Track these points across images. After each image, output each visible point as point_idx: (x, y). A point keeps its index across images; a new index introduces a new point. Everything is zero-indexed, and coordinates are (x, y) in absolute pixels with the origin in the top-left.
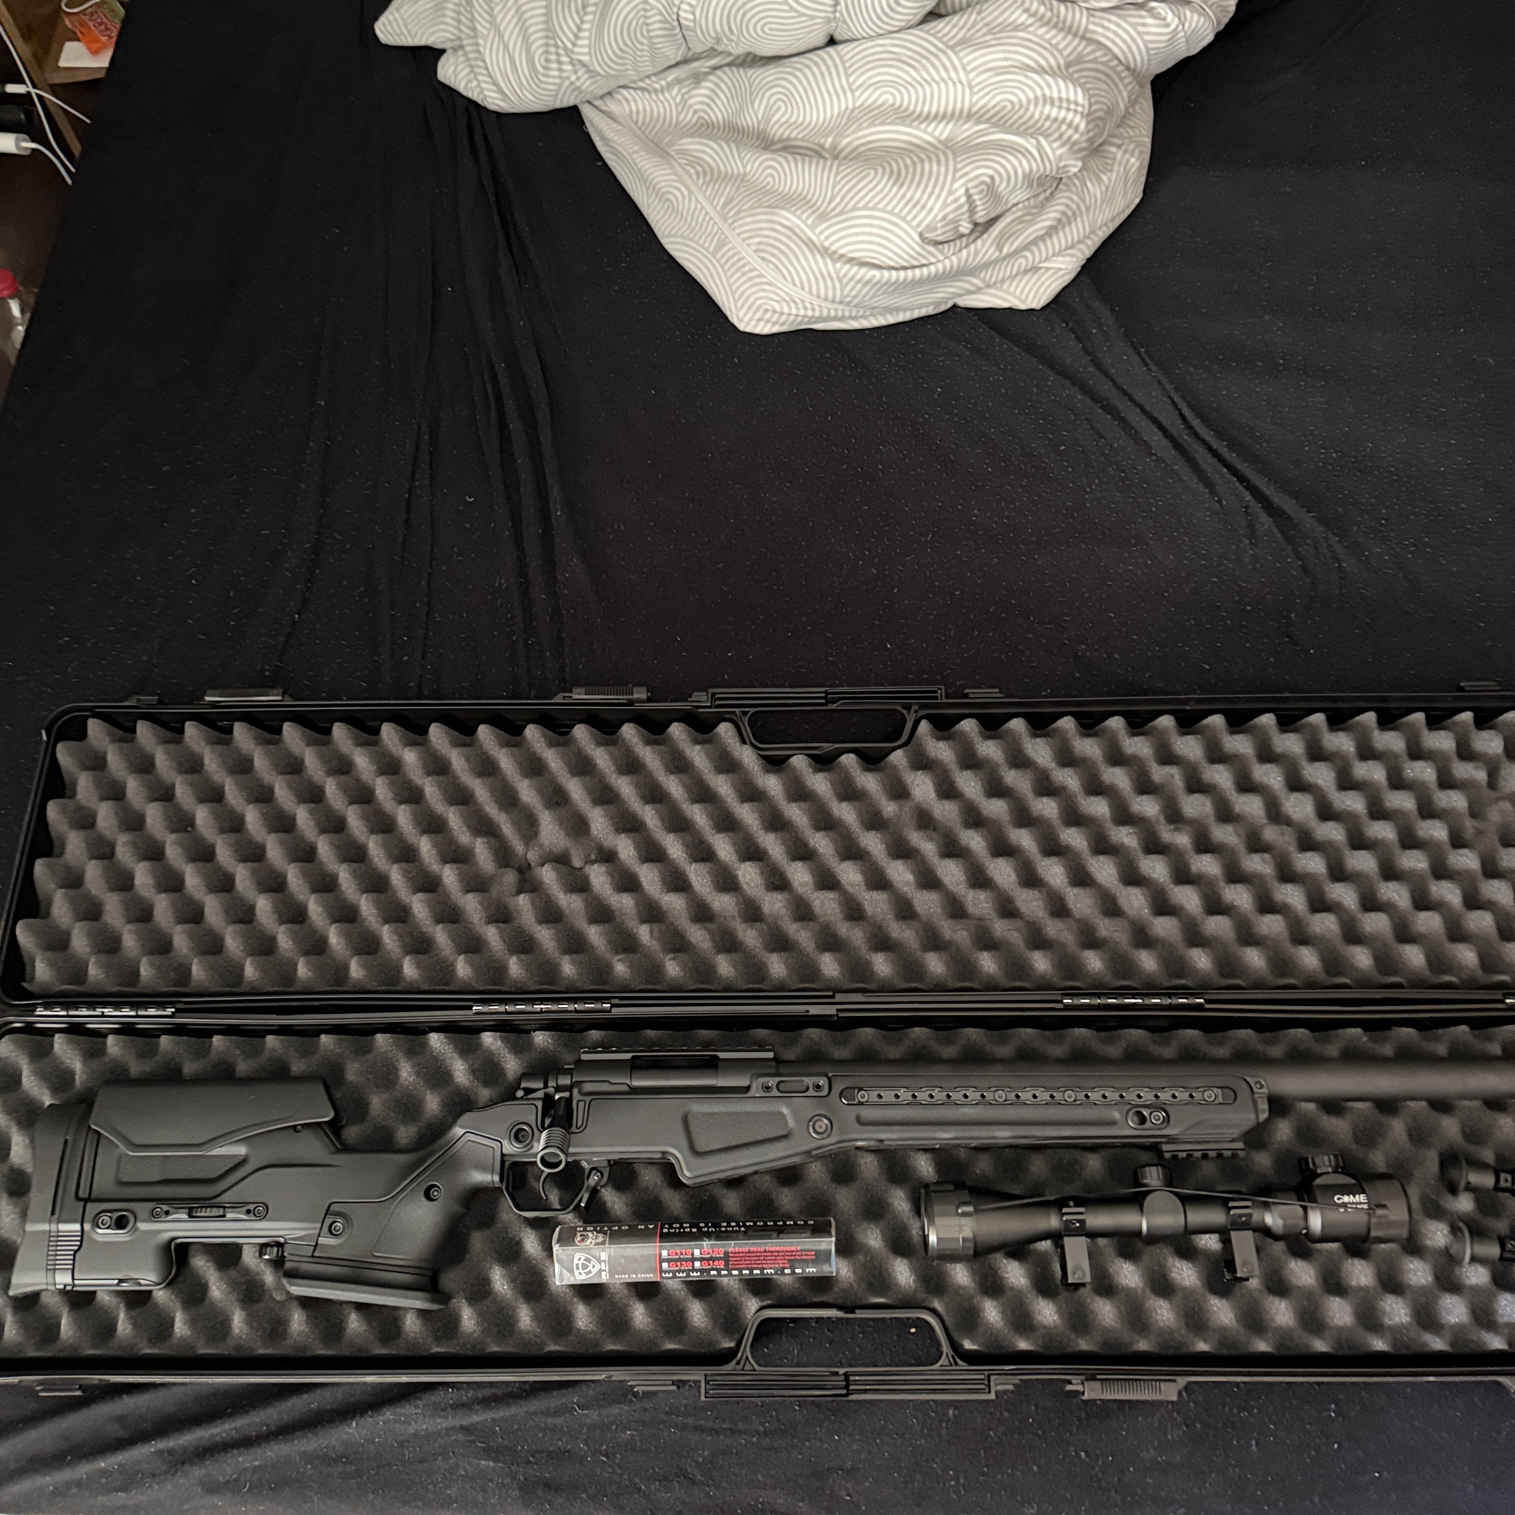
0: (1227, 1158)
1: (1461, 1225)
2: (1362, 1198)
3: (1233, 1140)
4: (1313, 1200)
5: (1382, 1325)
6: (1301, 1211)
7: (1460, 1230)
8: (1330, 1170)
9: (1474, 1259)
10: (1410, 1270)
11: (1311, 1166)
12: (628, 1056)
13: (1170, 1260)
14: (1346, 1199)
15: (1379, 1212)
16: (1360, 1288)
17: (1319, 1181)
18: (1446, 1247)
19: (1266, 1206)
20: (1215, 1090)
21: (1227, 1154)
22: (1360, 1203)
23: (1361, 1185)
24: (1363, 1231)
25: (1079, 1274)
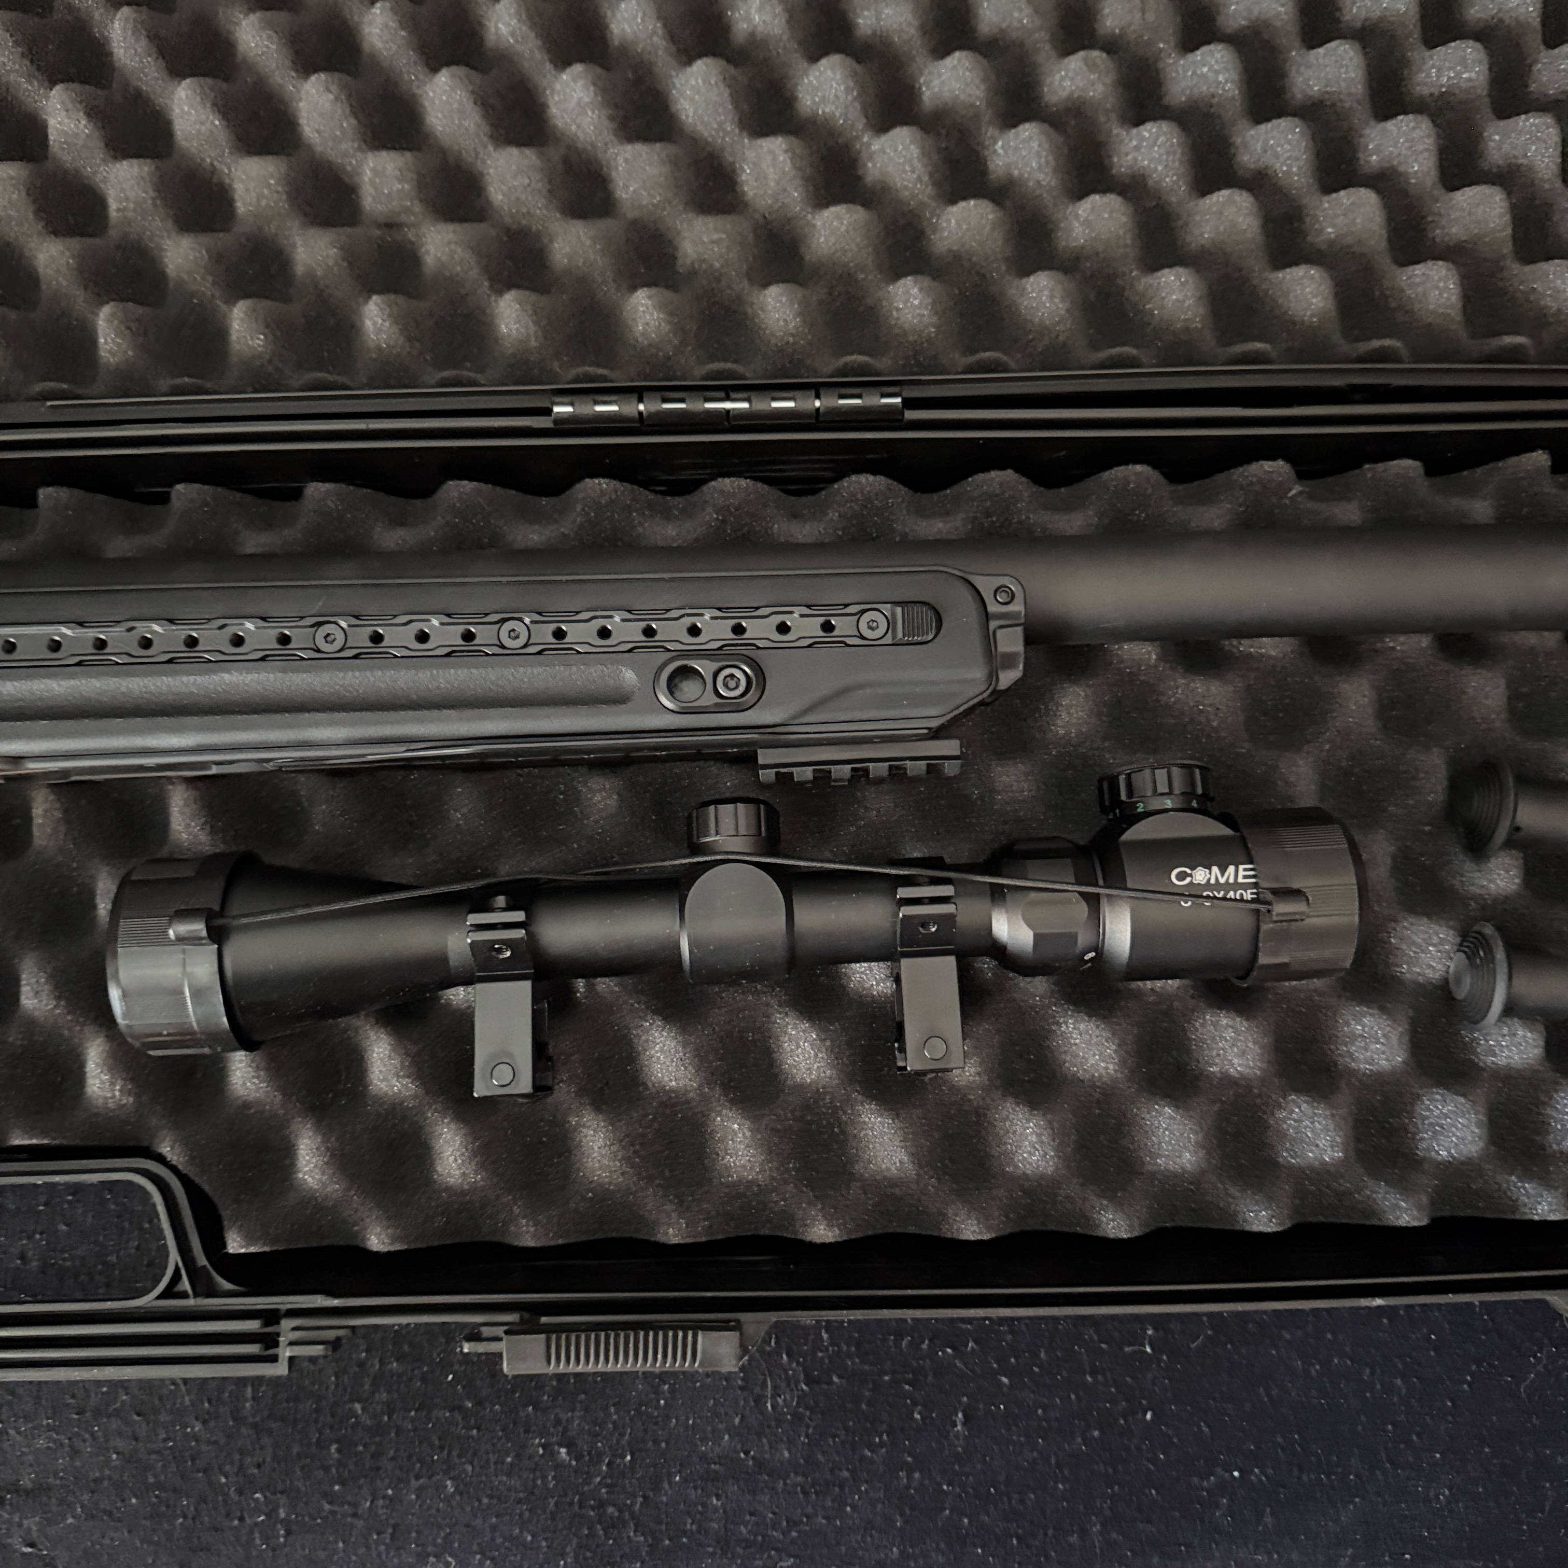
0: (916, 780)
1: (1489, 930)
2: (1238, 873)
3: (936, 734)
4: (1116, 880)
5: (1276, 1164)
6: (1083, 909)
7: (1483, 942)
8: (1169, 803)
9: (1511, 1010)
10: (1354, 1037)
11: (1123, 797)
13: (778, 1018)
14: (1200, 876)
15: (1281, 908)
16: (1228, 1081)
17: (1136, 833)
18: (1446, 981)
19: (998, 895)
20: (886, 609)
21: (916, 768)
22: (1236, 886)
23: (1243, 840)
24: (1239, 949)
25: (504, 1074)
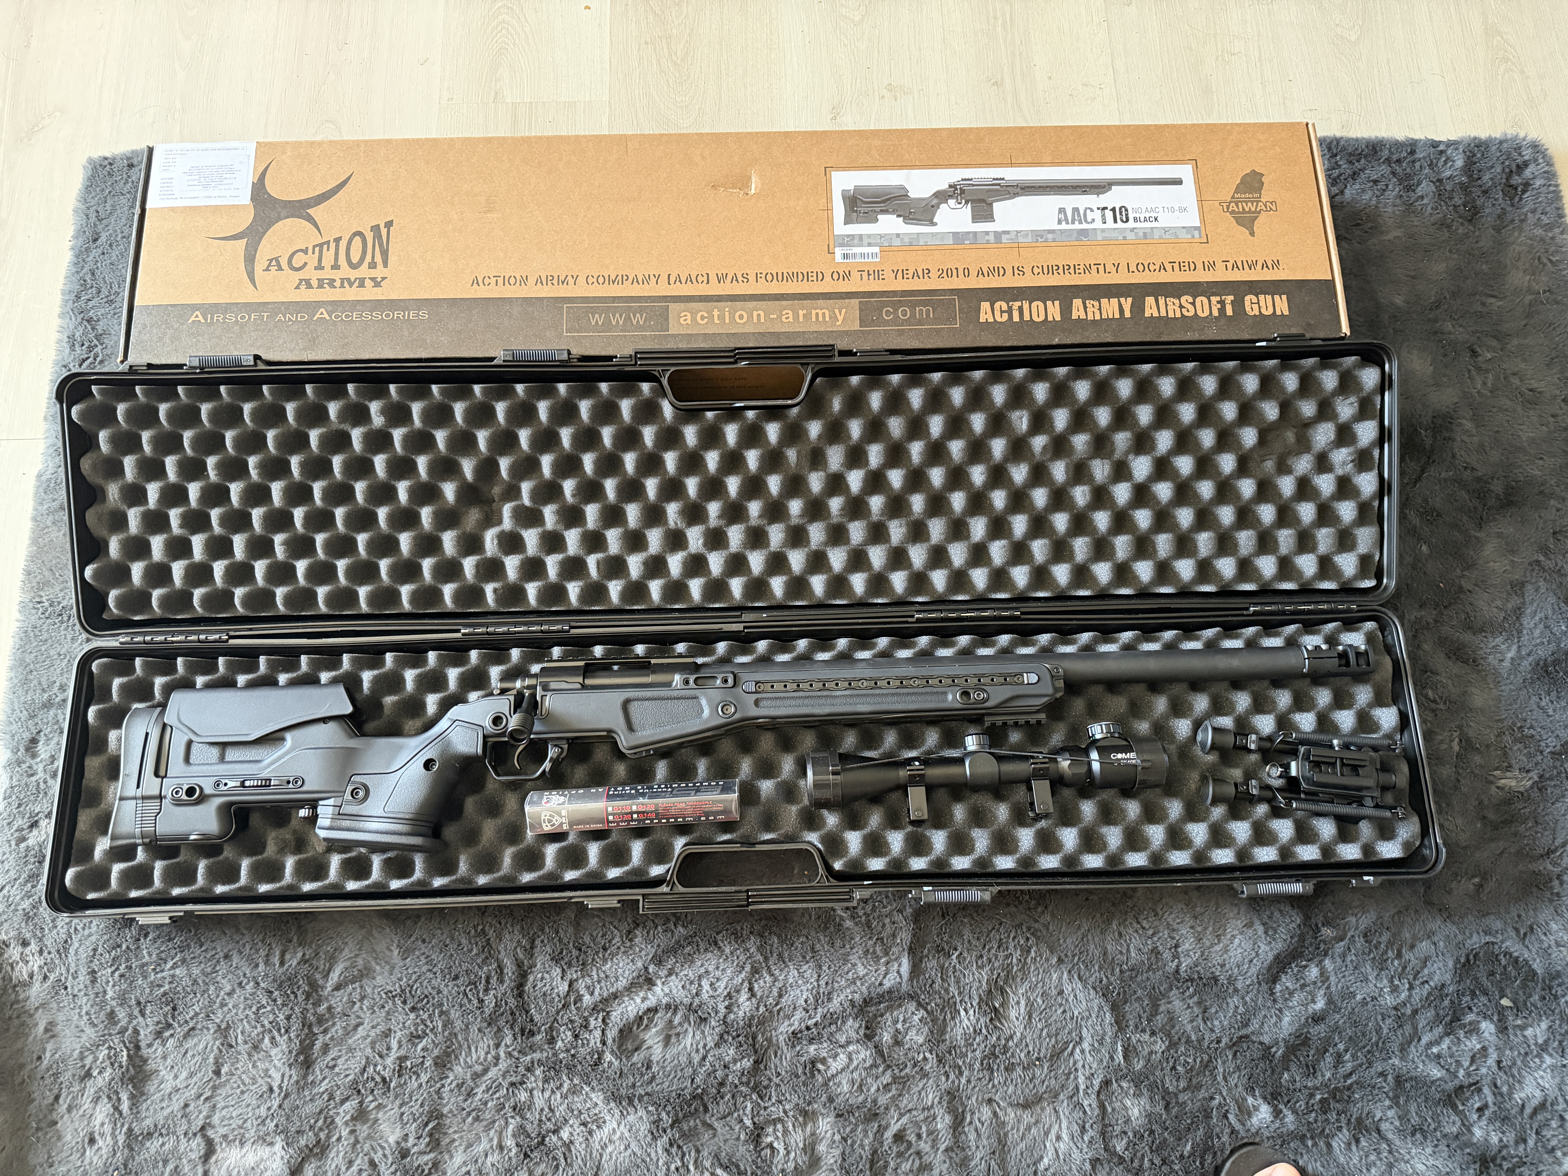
0: (1033, 725)
1: (1207, 774)
2: (1132, 755)
3: (1037, 711)
5: (1144, 844)
7: (1206, 778)
8: (1108, 735)
9: (1215, 798)
10: (1168, 807)
12: (582, 663)
13: (990, 802)
14: (1120, 756)
15: (1144, 765)
16: (1130, 819)
17: (1099, 744)
18: (1196, 791)
20: (1023, 674)
21: (1033, 722)
22: (1130, 759)
23: (1131, 746)
24: (1132, 779)
25: (919, 812)
